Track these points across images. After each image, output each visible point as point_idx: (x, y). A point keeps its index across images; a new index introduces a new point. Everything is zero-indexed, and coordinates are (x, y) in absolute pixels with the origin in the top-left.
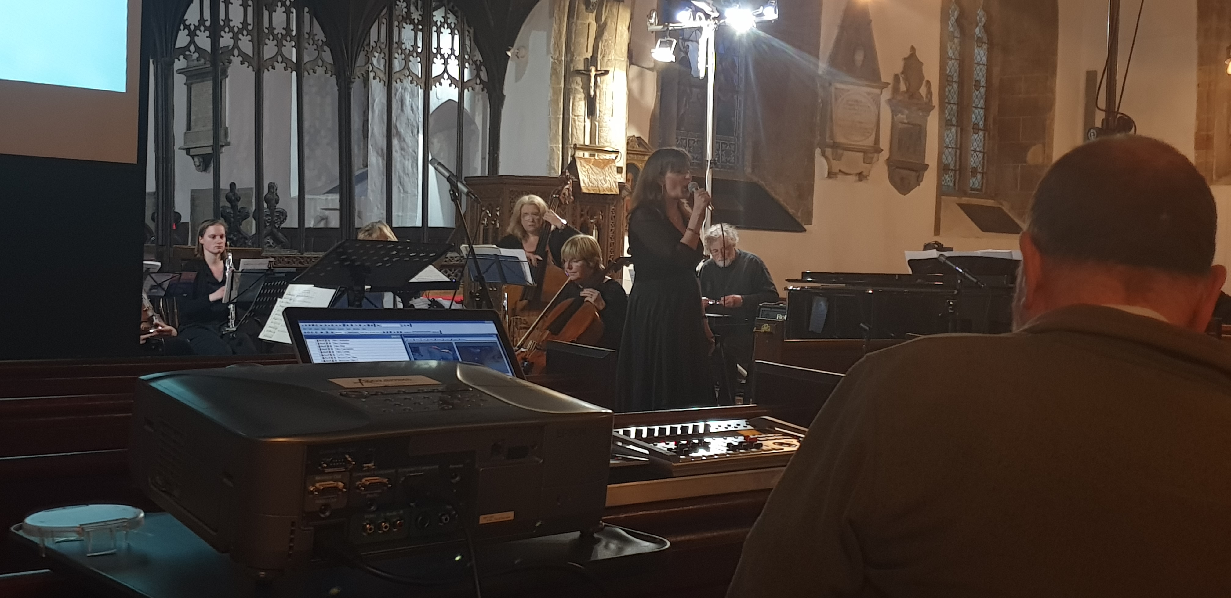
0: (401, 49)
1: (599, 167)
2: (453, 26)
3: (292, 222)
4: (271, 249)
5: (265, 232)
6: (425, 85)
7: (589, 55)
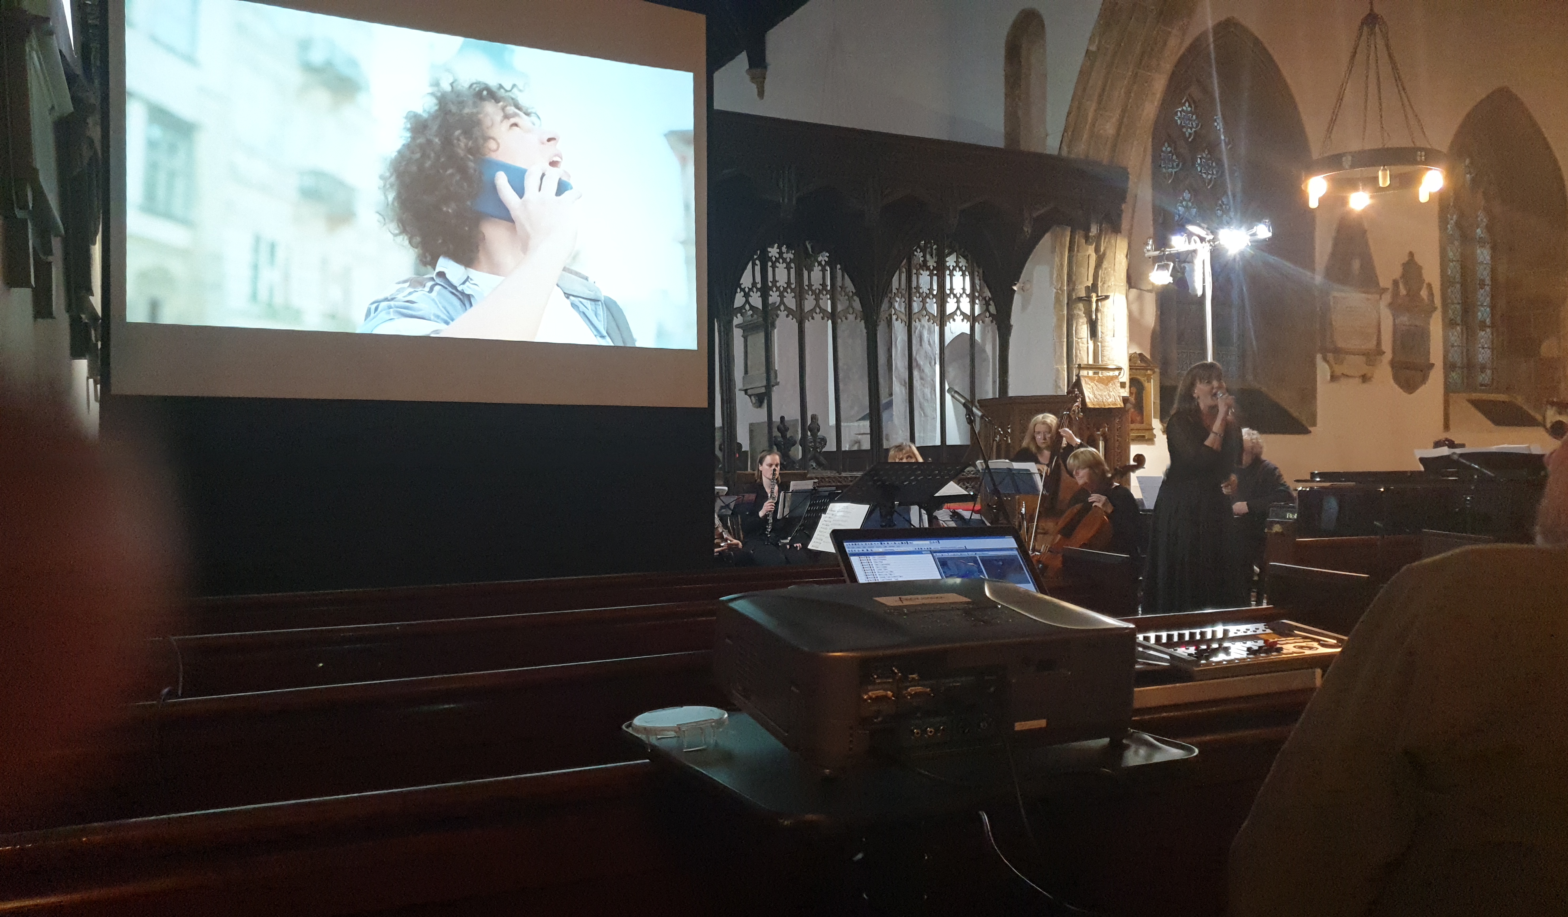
0: (919, 293)
1: (1102, 383)
2: (964, 268)
3: (831, 446)
4: (815, 471)
5: (809, 456)
6: (941, 321)
7: (1090, 284)
